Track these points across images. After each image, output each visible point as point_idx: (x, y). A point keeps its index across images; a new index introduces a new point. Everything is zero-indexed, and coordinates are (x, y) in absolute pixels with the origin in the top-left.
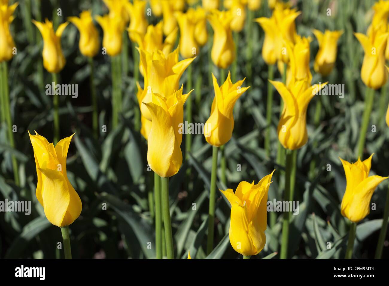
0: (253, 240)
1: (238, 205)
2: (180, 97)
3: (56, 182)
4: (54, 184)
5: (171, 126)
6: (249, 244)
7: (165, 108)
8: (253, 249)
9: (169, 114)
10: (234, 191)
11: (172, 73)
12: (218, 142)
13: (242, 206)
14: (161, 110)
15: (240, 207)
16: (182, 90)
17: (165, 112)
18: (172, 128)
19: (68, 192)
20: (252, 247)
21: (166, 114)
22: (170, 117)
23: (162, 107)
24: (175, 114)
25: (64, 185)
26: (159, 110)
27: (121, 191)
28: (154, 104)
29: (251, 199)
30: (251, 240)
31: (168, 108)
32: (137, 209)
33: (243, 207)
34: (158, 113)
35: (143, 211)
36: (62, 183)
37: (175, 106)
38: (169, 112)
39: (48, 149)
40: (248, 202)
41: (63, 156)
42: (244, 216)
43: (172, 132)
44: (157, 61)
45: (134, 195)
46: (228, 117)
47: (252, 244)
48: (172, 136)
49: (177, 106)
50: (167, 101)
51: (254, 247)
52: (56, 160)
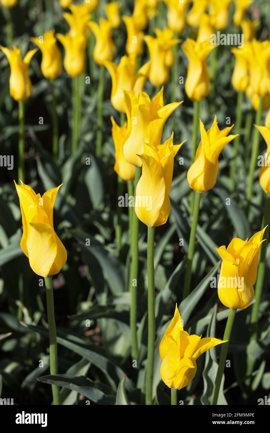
0: (242, 295)
1: (233, 263)
2: (172, 147)
3: (44, 234)
4: (42, 236)
5: (162, 177)
6: (238, 300)
7: (157, 159)
8: (241, 304)
9: (161, 165)
10: (226, 247)
11: (157, 117)
12: (203, 188)
13: (235, 265)
14: (154, 161)
15: (234, 266)
16: (172, 138)
17: (157, 163)
18: (163, 179)
19: (55, 244)
20: (241, 302)
21: (159, 165)
22: (162, 167)
23: (154, 157)
24: (167, 165)
25: (52, 238)
26: (152, 160)
27: (83, 219)
28: (147, 155)
29: (244, 255)
30: (240, 295)
31: (160, 159)
32: (100, 238)
33: (237, 265)
34: (151, 164)
35: (107, 242)
36: (50, 236)
37: (167, 157)
38: (161, 163)
39: (36, 200)
40: (241, 259)
41: (51, 208)
42: (236, 272)
43: (163, 183)
44: (143, 105)
45: (97, 224)
46: (214, 163)
47: (241, 300)
48: (163, 187)
49: (169, 157)
50: (159, 152)
51: (243, 302)
52: (44, 212)
